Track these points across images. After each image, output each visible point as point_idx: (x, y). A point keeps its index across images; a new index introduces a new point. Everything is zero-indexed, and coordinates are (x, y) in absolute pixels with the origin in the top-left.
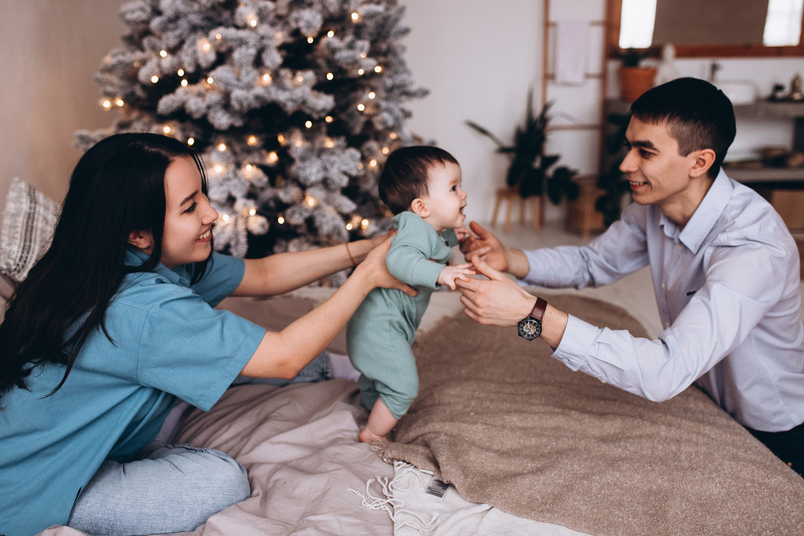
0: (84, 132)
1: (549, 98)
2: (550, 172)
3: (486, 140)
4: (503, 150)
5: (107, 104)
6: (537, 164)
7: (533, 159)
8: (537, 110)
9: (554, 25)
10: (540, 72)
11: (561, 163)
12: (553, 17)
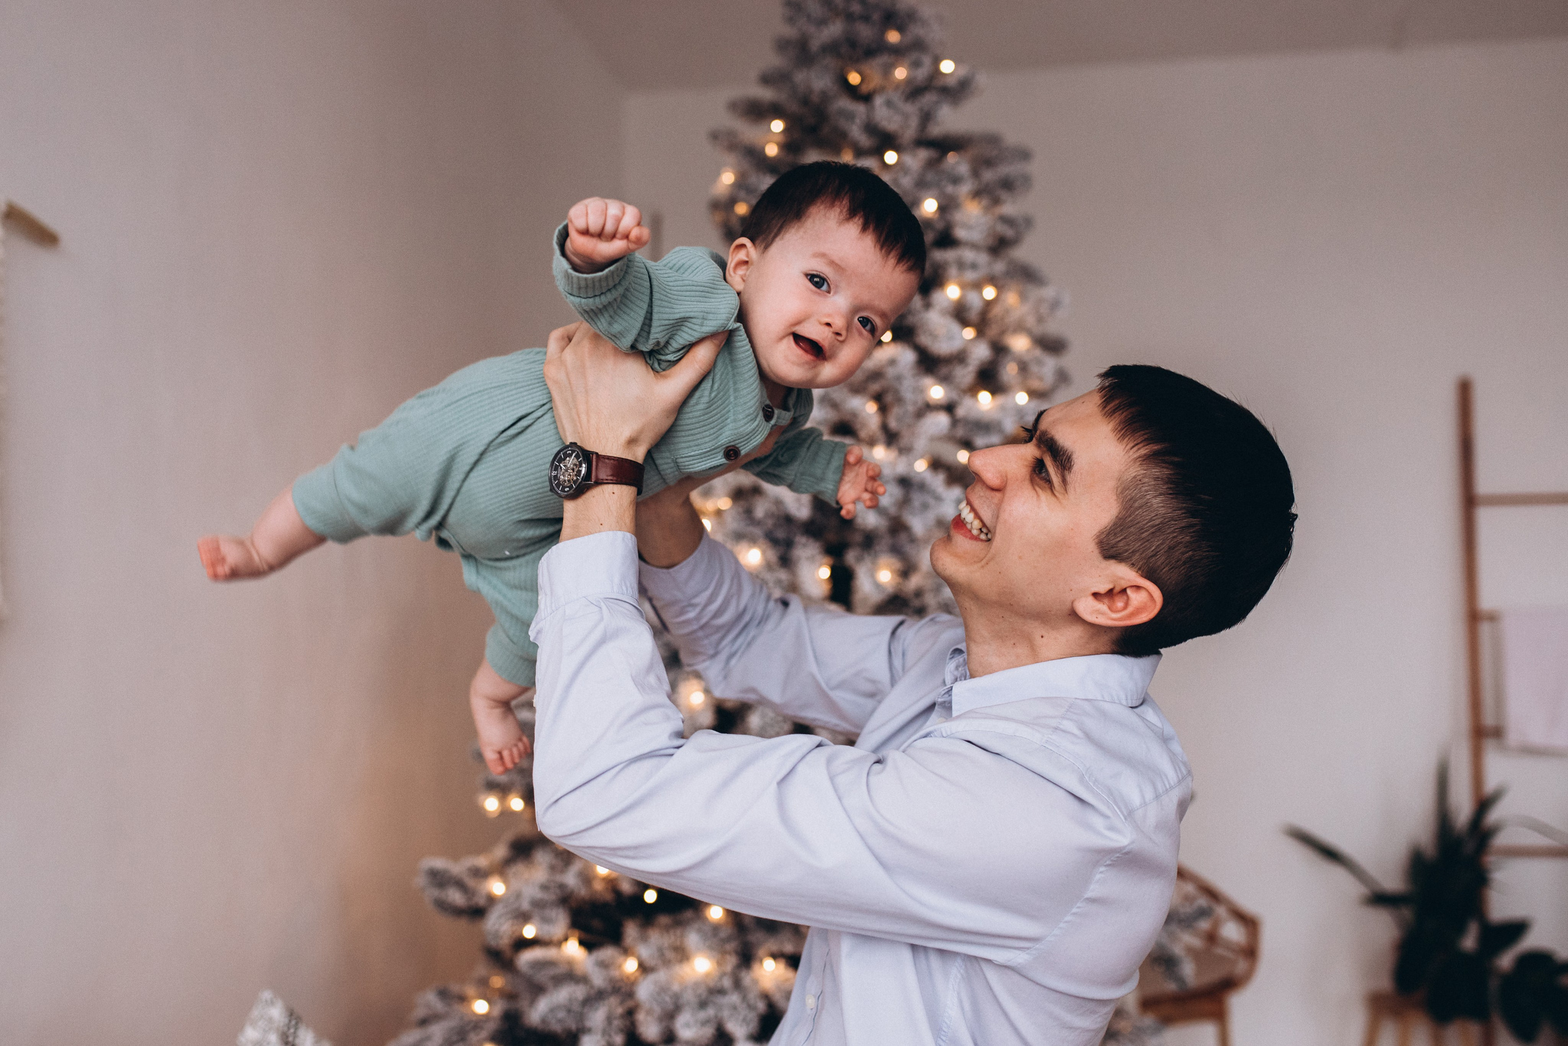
0: (439, 863)
1: (1491, 783)
2: (1506, 961)
3: (1337, 874)
4: (1379, 899)
5: (491, 804)
6: (1469, 942)
7: (1460, 930)
8: (1462, 808)
9: (1493, 618)
10: (1464, 722)
11: (1532, 941)
12: (1487, 601)
